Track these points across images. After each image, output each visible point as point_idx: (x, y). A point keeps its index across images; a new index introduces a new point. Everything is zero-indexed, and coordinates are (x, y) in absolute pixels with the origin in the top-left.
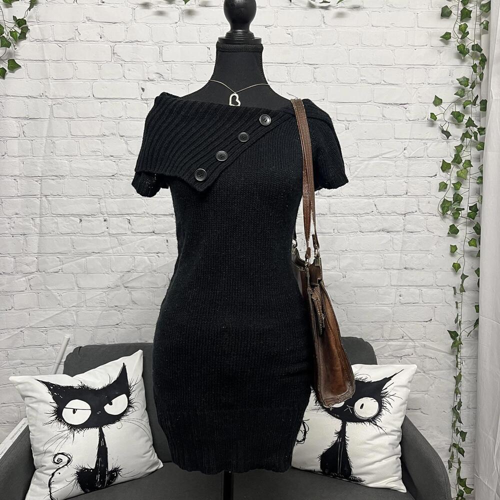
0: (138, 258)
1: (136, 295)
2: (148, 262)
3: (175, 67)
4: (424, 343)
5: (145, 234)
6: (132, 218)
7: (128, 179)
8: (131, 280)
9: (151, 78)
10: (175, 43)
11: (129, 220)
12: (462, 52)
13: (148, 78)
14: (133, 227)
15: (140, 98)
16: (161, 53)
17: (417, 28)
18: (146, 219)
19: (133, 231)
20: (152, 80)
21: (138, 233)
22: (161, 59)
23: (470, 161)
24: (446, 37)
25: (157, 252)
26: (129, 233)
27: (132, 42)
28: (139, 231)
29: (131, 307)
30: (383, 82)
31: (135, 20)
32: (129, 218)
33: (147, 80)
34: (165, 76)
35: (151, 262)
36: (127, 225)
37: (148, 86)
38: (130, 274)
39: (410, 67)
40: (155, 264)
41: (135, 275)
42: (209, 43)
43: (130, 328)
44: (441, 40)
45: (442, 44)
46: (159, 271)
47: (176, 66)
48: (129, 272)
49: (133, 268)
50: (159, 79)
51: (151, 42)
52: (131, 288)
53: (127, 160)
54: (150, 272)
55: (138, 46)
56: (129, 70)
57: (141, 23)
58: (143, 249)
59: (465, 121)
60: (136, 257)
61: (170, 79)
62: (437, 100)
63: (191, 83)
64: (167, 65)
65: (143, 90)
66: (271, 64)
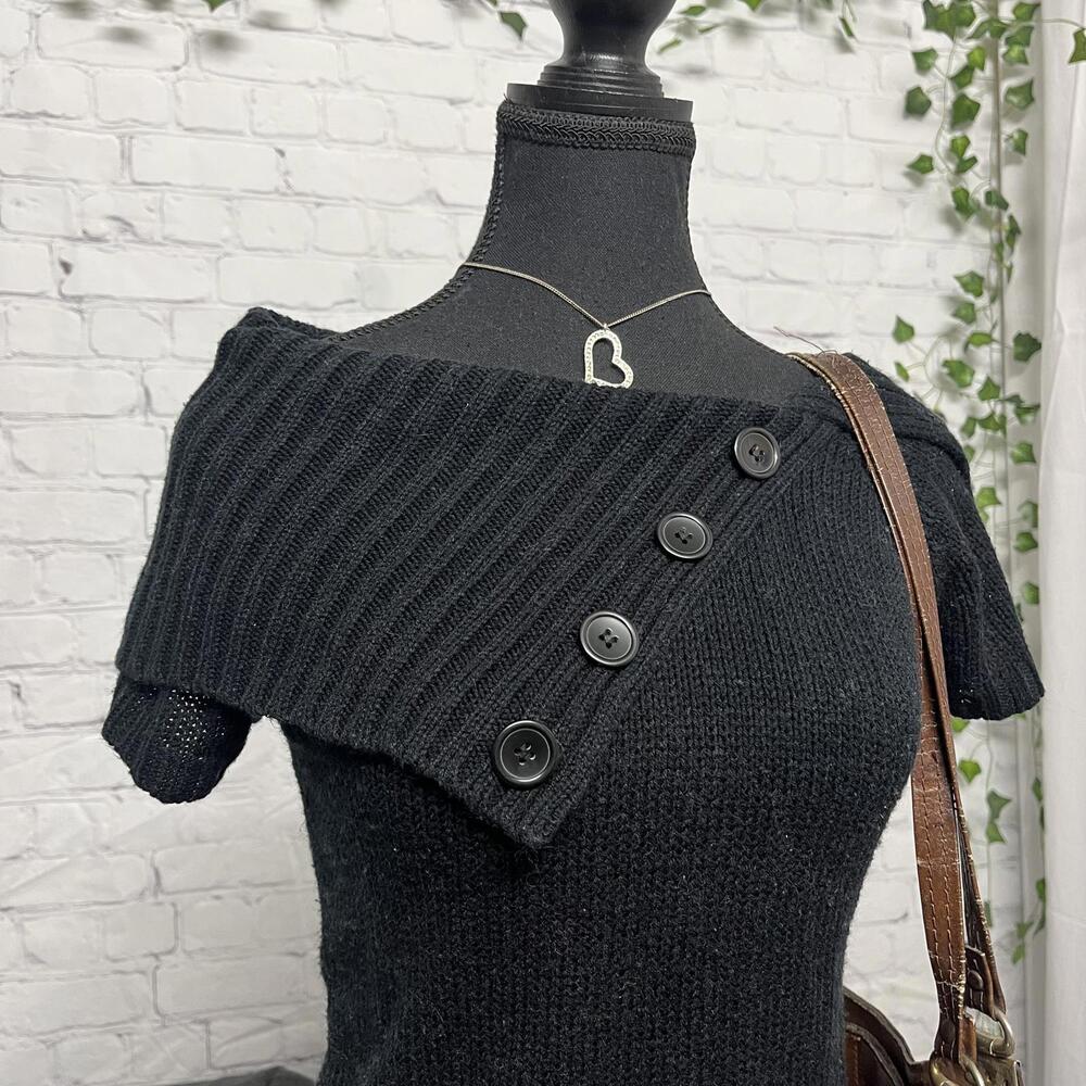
0: (48, 809)
1: (41, 932)
2: (83, 819)
3: (172, 202)
4: (891, 981)
5: (73, 729)
6: (28, 678)
7: (13, 553)
8: (24, 885)
9: (93, 230)
10: (172, 128)
11: (18, 686)
12: (962, 207)
13: (85, 232)
14: (31, 708)
15: (54, 294)
16: (126, 157)
17: (846, 139)
18: (76, 679)
19: (31, 721)
20: (97, 239)
21: (49, 726)
22: (126, 174)
23: (993, 491)
24: (922, 166)
25: (113, 783)
26: (17, 728)
27: (27, 116)
28: (52, 721)
29: (25, 975)
30: (768, 275)
31: (38, 48)
32: (15, 679)
33: (80, 240)
34: (142, 227)
35: (93, 820)
36: (10, 705)
37: (83, 255)
38: (17, 865)
39: (836, 238)
40: (105, 825)
41: (38, 866)
42: (281, 135)
43: (22, 1045)
44: (907, 175)
45: (906, 183)
46: (121, 848)
47: (178, 199)
48: (14, 858)
49: (31, 845)
50: (121, 238)
51: (91, 121)
52: (21, 910)
53: (10, 489)
54: (92, 853)
55: (49, 129)
56: (18, 204)
57: (61, 59)
58: (63, 778)
59: (976, 386)
60: (39, 806)
61: (158, 238)
62: (903, 329)
63: (227, 254)
64: (149, 196)
65: (66, 267)
66: (469, 211)
